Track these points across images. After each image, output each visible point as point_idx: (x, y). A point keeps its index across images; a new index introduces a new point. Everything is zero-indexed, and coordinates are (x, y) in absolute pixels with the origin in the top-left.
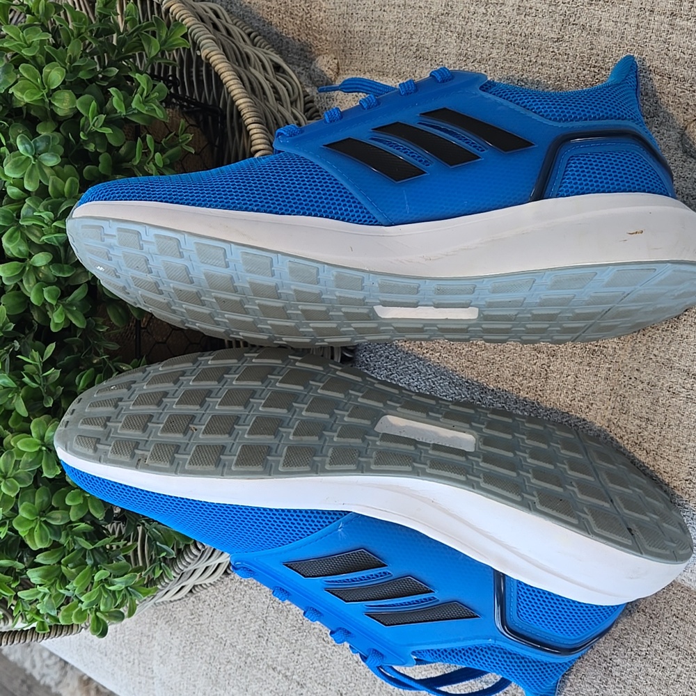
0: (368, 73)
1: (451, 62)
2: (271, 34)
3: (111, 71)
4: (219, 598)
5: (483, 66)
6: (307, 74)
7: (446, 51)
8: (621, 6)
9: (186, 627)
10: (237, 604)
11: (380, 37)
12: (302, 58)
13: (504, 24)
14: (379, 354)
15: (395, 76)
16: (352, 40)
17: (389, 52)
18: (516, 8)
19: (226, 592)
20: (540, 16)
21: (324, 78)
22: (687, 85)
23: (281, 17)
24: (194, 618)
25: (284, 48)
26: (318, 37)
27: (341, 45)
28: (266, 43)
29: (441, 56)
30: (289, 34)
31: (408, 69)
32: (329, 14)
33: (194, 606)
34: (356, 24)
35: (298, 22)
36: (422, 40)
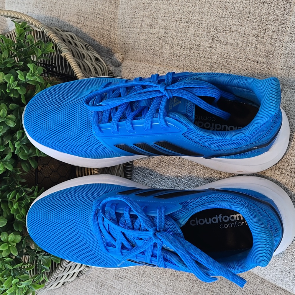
0: (134, 61)
1: (168, 56)
2: (95, 45)
3: (20, 63)
4: (74, 287)
5: (180, 58)
6: (110, 61)
7: (165, 52)
8: (236, 33)
10: (81, 289)
11: (139, 46)
12: (108, 54)
13: (188, 40)
14: (139, 180)
15: (145, 62)
16: (128, 47)
17: (143, 52)
18: (193, 34)
19: (77, 284)
20: (203, 37)
21: (117, 63)
22: (265, 65)
23: (98, 37)
25: (100, 50)
26: (114, 46)
27: (123, 49)
28: (93, 49)
29: (163, 54)
30: (102, 45)
31: (150, 59)
32: (118, 36)
33: (63, 290)
34: (129, 40)
35: (106, 40)
36: (155, 47)
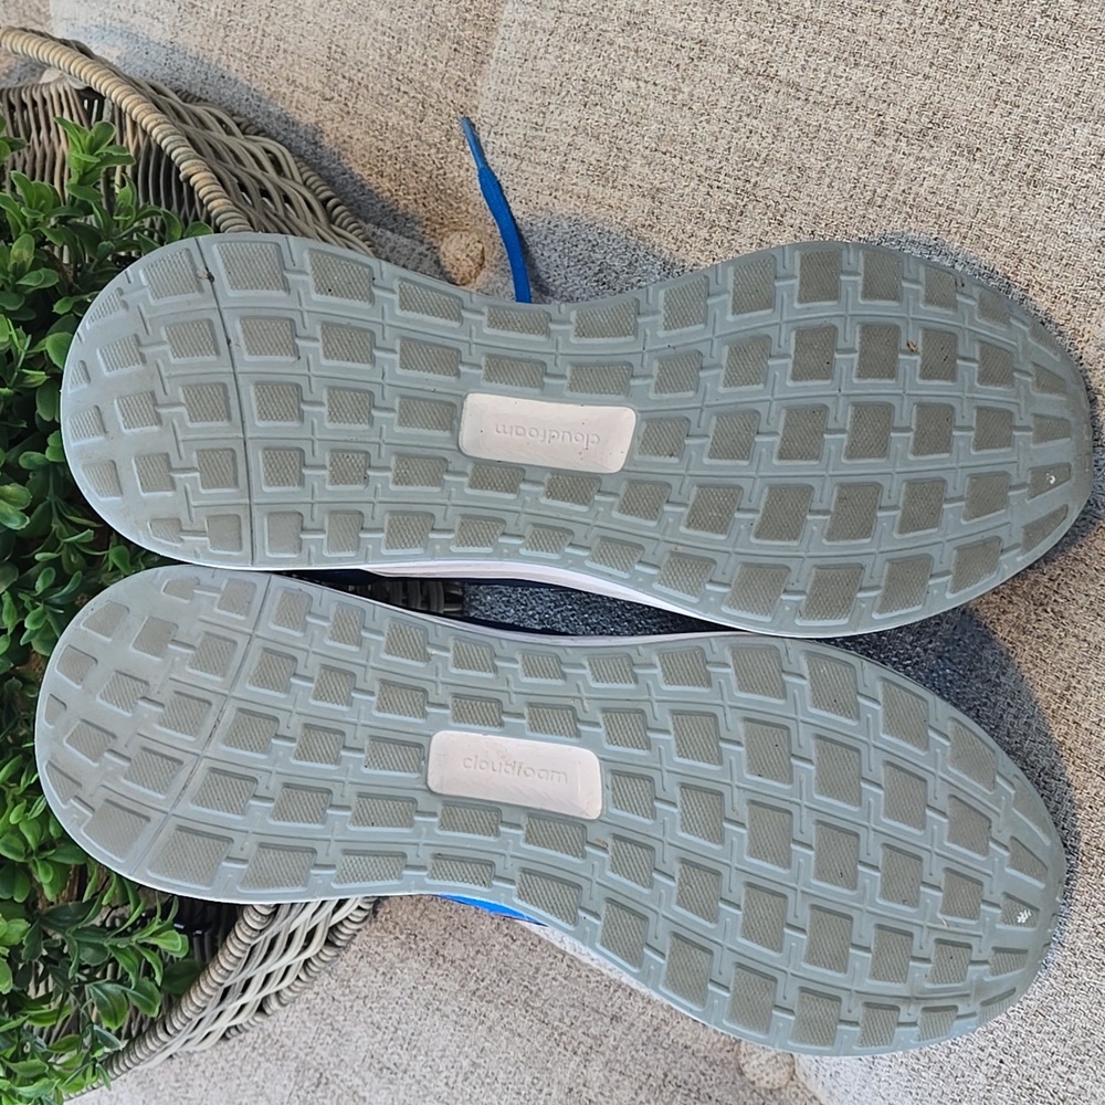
2: (380, 190)
4: (219, 1066)
9: (167, 1098)
10: (244, 1080)
11: (546, 236)
17: (559, 263)
19: (231, 1057)
21: (458, 270)
23: (398, 167)
24: (180, 1087)
26: (455, 205)
33: (181, 1069)
35: (425, 179)
36: (608, 257)
